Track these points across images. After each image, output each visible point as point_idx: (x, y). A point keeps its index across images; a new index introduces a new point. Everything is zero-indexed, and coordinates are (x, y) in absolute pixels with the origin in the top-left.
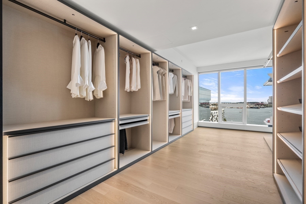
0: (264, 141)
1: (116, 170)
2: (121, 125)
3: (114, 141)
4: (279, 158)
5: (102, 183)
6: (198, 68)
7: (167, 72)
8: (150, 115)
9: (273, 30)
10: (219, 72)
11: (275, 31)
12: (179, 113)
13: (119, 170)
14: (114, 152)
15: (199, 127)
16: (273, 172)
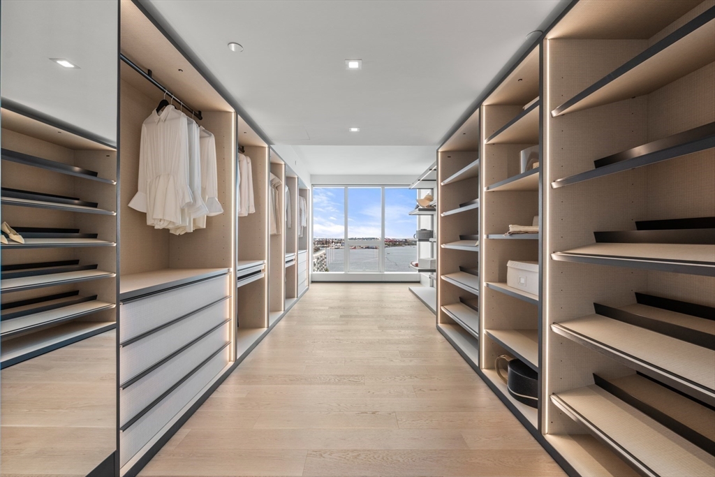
0: (410, 294)
1: (231, 364)
2: (239, 278)
3: (229, 309)
4: (442, 305)
5: (221, 386)
6: (312, 176)
7: (283, 182)
8: (266, 261)
9: (437, 152)
10: (346, 187)
11: (439, 154)
12: (293, 258)
13: (238, 362)
14: (229, 331)
15: (313, 282)
16: (437, 323)
